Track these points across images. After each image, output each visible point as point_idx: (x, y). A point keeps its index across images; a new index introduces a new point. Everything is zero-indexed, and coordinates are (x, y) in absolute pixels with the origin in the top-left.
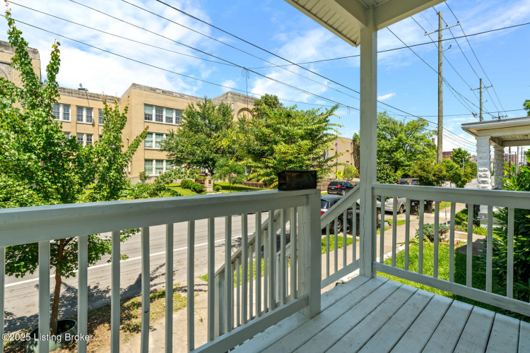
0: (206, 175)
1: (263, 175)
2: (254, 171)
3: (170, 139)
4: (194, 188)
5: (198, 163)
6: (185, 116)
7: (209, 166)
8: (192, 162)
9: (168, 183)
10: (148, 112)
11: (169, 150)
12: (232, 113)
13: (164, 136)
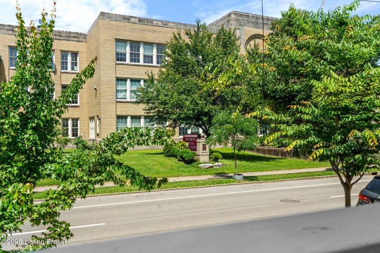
0: (199, 137)
1: (294, 137)
2: (276, 130)
3: (148, 87)
4: (181, 157)
5: (187, 119)
6: (170, 52)
7: (203, 123)
8: (179, 118)
9: (118, 153)
10: (120, 50)
11: (148, 102)
12: (238, 43)
13: (142, 83)
